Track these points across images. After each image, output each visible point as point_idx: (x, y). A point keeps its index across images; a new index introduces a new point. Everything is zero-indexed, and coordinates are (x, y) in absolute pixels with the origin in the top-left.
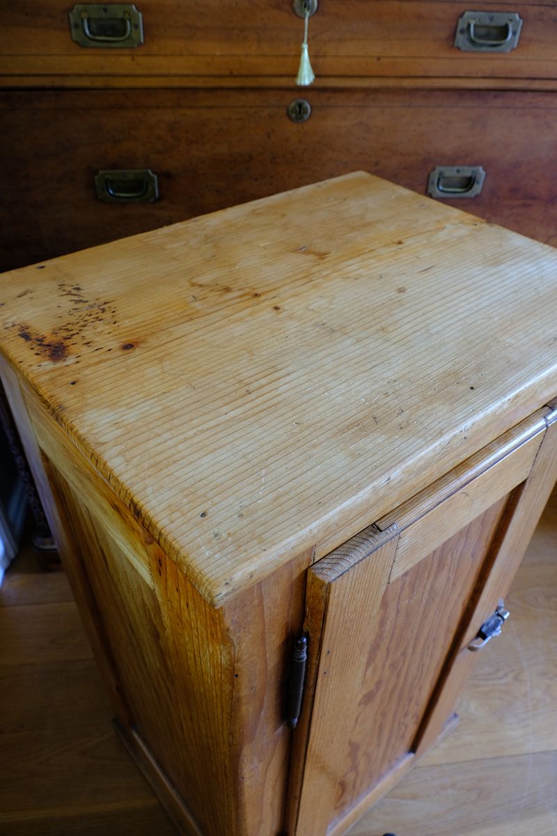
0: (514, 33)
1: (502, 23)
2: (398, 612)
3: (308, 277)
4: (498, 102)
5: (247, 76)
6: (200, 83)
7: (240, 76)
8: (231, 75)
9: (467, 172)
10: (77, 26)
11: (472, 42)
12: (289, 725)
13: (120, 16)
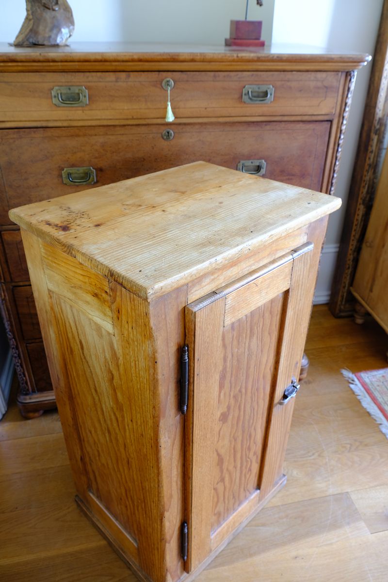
0: (271, 94)
1: (265, 90)
2: (232, 356)
3: (177, 200)
4: (268, 127)
5: (141, 119)
6: (117, 123)
7: (137, 119)
8: (133, 119)
9: (257, 163)
10: (55, 97)
11: (251, 99)
12: (183, 412)
13: (77, 91)
